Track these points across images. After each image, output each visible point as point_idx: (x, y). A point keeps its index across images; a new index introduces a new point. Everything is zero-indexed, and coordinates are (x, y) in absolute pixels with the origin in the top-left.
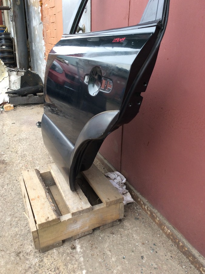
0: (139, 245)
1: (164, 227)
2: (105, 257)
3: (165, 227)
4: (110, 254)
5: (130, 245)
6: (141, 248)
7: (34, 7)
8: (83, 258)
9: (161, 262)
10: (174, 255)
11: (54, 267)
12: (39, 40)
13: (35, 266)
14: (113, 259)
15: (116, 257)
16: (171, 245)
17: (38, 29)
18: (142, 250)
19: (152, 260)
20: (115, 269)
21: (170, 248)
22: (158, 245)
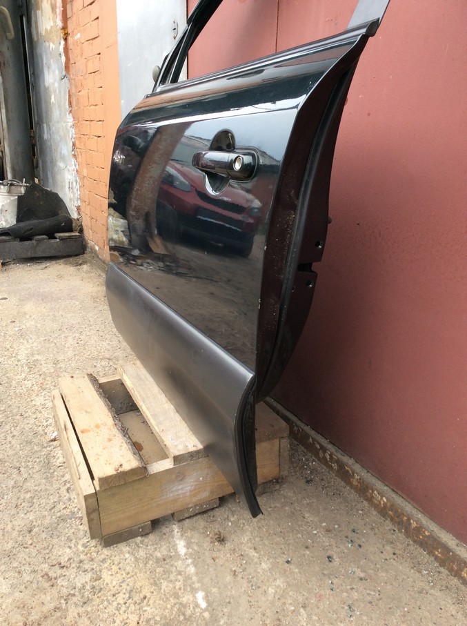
0: (320, 534)
1: (373, 492)
2: (244, 562)
3: (376, 492)
4: (256, 554)
5: (300, 536)
6: (325, 540)
7: (47, 44)
8: (195, 566)
9: (372, 567)
10: (399, 550)
11: (129, 588)
12: (60, 114)
13: (83, 591)
14: (264, 566)
15: (271, 560)
16: (390, 530)
17: (57, 91)
18: (328, 544)
19: (351, 562)
20: (270, 585)
21: (390, 536)
22: (363, 532)
